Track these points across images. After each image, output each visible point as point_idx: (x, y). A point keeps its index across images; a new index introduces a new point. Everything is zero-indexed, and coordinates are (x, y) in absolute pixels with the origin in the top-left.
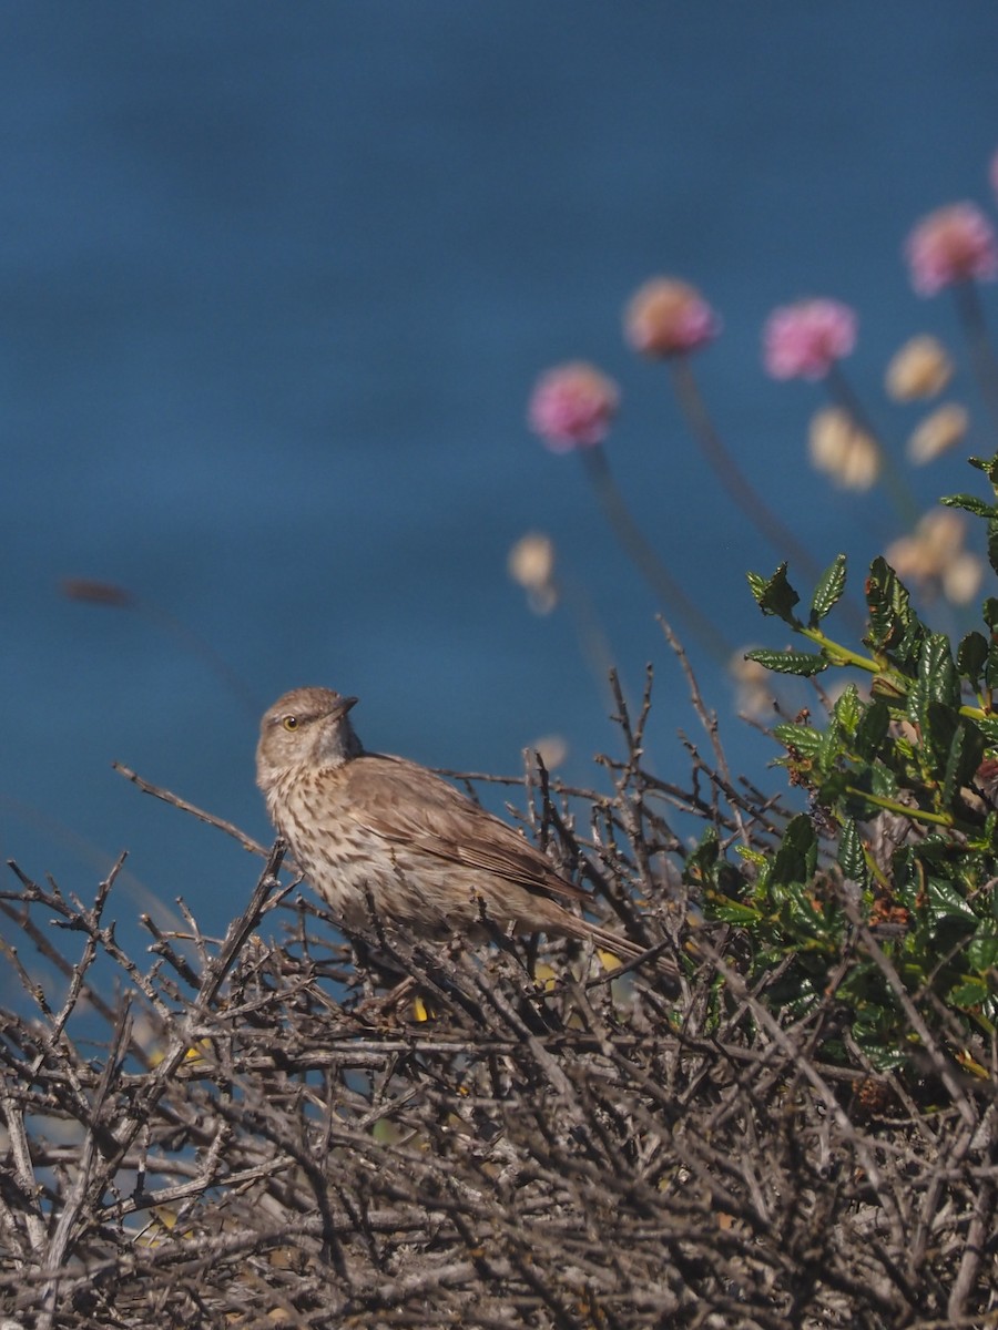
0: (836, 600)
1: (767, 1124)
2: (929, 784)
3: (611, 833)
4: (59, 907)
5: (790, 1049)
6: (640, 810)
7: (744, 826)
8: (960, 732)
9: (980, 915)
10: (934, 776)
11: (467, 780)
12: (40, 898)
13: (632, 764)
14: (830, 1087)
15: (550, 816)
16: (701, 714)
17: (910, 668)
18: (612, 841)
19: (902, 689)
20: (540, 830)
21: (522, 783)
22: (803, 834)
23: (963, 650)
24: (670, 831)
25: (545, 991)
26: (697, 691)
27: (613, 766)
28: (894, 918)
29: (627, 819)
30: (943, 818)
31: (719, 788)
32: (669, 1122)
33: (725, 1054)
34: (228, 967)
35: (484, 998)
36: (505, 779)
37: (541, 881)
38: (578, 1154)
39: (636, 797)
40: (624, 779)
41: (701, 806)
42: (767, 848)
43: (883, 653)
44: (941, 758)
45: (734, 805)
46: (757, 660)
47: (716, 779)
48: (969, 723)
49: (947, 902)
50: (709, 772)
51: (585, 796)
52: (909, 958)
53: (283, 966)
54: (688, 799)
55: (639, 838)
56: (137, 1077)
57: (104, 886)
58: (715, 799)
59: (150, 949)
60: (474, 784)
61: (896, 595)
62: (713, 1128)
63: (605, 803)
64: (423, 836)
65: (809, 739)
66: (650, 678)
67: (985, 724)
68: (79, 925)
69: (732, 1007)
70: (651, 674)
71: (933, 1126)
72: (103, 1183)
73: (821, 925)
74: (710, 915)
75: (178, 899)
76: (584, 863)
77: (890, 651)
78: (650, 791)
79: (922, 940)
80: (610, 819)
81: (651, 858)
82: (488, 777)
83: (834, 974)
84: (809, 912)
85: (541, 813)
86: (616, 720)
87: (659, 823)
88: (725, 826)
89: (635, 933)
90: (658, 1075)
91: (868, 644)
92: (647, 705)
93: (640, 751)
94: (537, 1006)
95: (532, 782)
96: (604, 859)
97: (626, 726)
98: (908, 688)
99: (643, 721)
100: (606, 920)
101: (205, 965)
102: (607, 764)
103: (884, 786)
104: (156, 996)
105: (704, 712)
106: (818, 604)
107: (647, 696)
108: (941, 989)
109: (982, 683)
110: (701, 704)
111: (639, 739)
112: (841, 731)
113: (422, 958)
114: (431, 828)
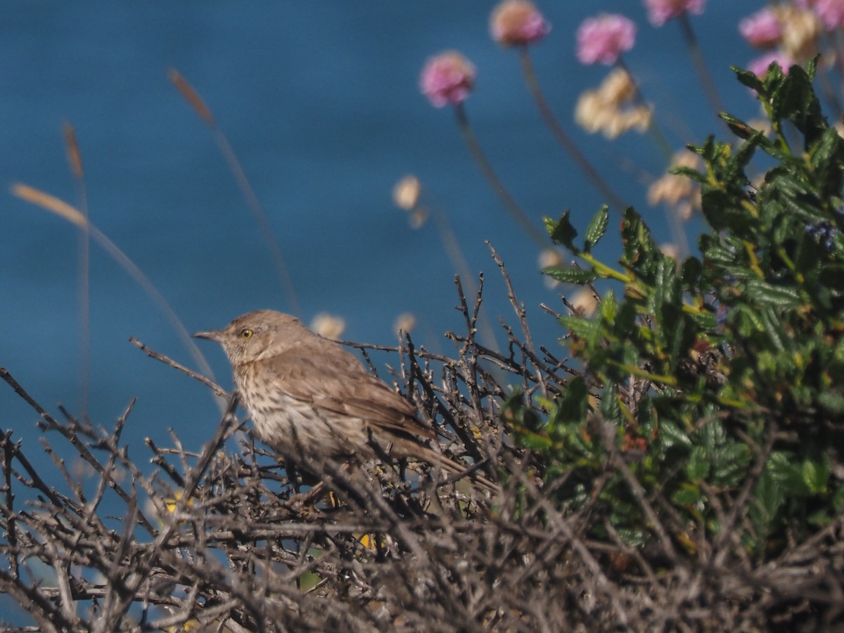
0: (602, 234)
1: (553, 581)
2: (662, 356)
3: (455, 384)
4: (90, 435)
5: (568, 532)
6: (475, 368)
7: (543, 380)
8: (681, 324)
9: (695, 444)
10: (665, 351)
11: (362, 348)
12: (78, 428)
13: (469, 338)
14: (595, 558)
15: (416, 373)
16: (515, 307)
17: (649, 279)
18: (456, 389)
19: (644, 293)
20: (408, 383)
21: (397, 351)
22: (579, 389)
23: (685, 268)
24: (495, 382)
25: (411, 489)
26: (512, 291)
27: (457, 339)
28: (638, 446)
29: (467, 374)
30: (670, 380)
31: (526, 355)
32: (489, 579)
33: (526, 534)
34: (201, 475)
35: (369, 498)
36: (386, 348)
37: (401, 425)
38: (430, 601)
39: (473, 360)
40: (464, 348)
41: (516, 366)
42: (558, 394)
43: (632, 270)
44: (669, 338)
45: (536, 367)
46: (549, 274)
47: (524, 350)
48: (688, 318)
49: (672, 435)
50: (520, 345)
51: (439, 359)
52: (647, 472)
53: (239, 472)
54: (506, 361)
55: (474, 387)
56: (143, 545)
57: (121, 422)
58: (524, 362)
59: (152, 461)
60: (366, 350)
61: (641, 230)
62: (519, 584)
63: (452, 364)
64: (320, 397)
65: (582, 326)
66: (482, 282)
67: (699, 317)
68: (104, 446)
69: (531, 502)
70: (482, 279)
71: (662, 582)
72: (119, 618)
73: (589, 450)
74: (517, 441)
75: (170, 429)
76: (437, 405)
77: (637, 269)
78: (481, 356)
79: (656, 461)
80: (455, 374)
81: (483, 400)
82: (375, 346)
83: (598, 483)
84: (582, 441)
85: (409, 372)
86: (459, 309)
87: (488, 377)
88: (531, 379)
89: (471, 449)
90: (483, 546)
91: (622, 263)
92: (480, 300)
93: (475, 330)
94: (405, 499)
95: (404, 351)
96: (451, 402)
97: (466, 314)
98: (648, 292)
99: (477, 310)
100: (453, 440)
101: (187, 472)
102: (453, 339)
103: (632, 360)
104: (154, 494)
105: (517, 304)
106: (590, 237)
107: (480, 294)
108: (667, 493)
109: (697, 290)
110: (515, 300)
111: (475, 321)
112: (604, 322)
113: (329, 471)
114: (326, 391)
